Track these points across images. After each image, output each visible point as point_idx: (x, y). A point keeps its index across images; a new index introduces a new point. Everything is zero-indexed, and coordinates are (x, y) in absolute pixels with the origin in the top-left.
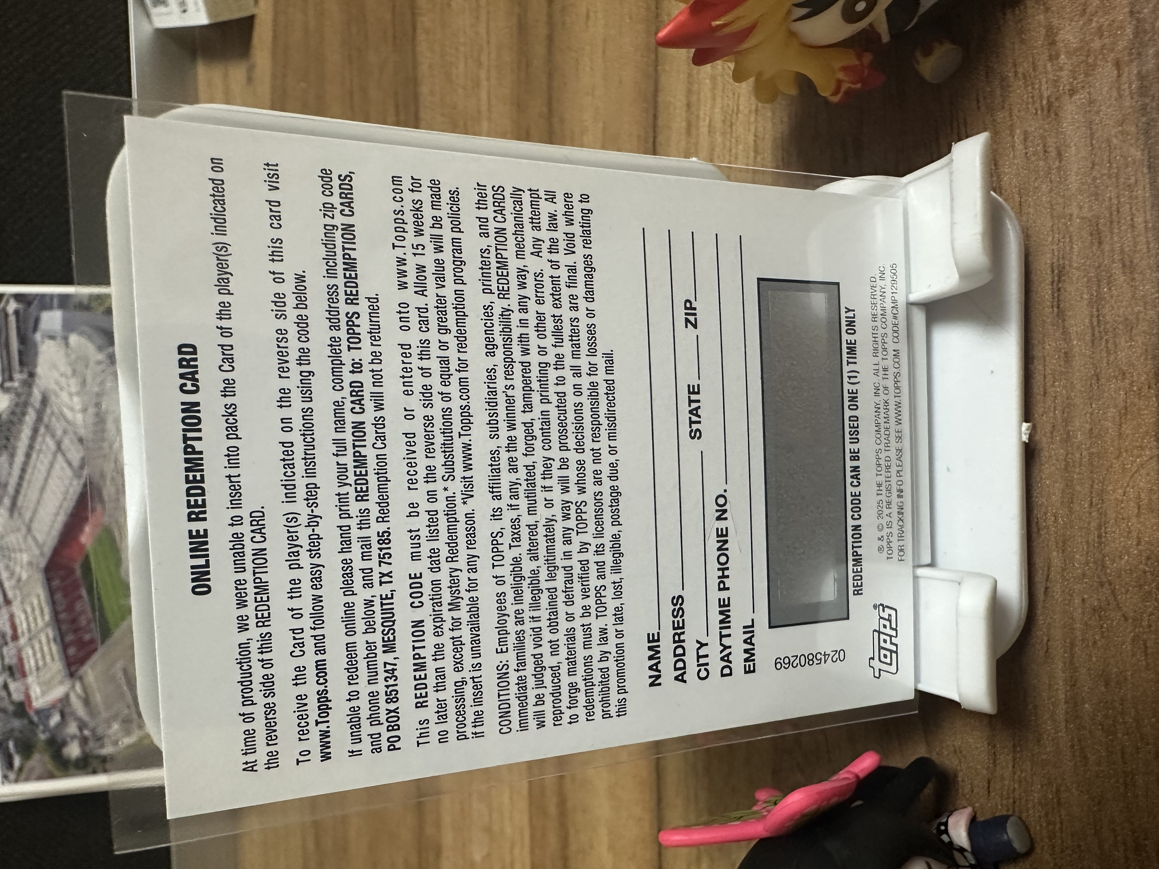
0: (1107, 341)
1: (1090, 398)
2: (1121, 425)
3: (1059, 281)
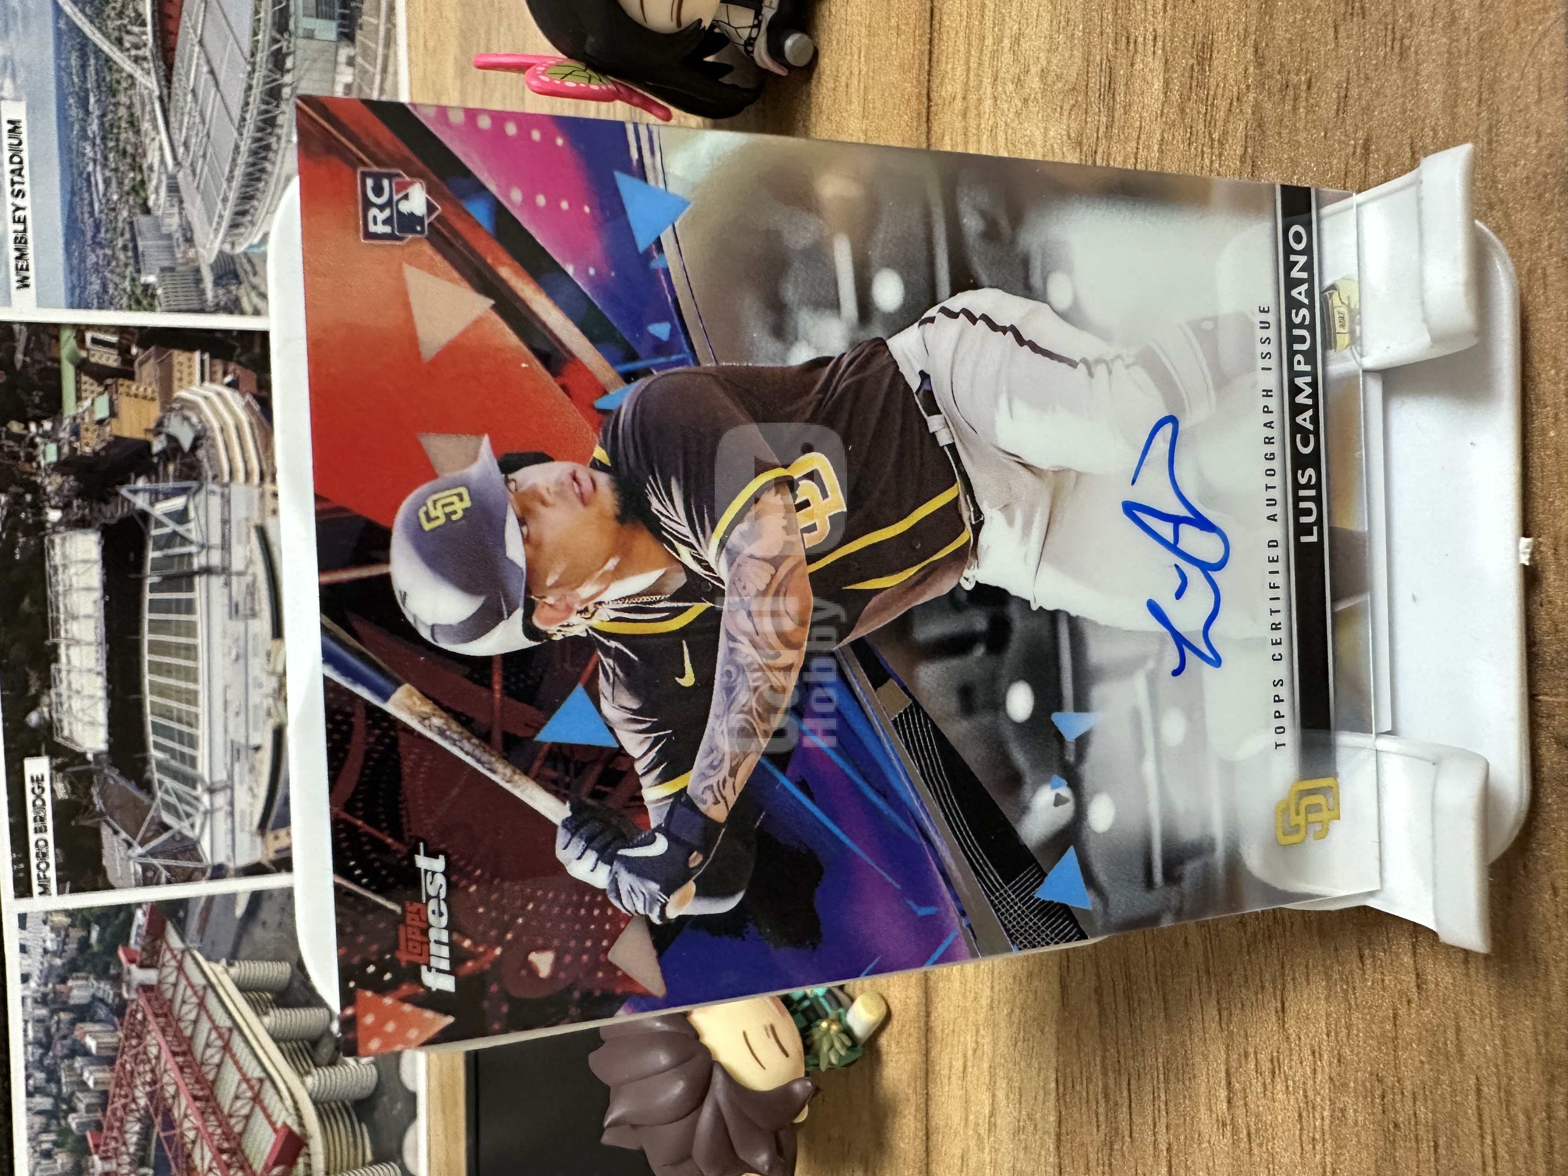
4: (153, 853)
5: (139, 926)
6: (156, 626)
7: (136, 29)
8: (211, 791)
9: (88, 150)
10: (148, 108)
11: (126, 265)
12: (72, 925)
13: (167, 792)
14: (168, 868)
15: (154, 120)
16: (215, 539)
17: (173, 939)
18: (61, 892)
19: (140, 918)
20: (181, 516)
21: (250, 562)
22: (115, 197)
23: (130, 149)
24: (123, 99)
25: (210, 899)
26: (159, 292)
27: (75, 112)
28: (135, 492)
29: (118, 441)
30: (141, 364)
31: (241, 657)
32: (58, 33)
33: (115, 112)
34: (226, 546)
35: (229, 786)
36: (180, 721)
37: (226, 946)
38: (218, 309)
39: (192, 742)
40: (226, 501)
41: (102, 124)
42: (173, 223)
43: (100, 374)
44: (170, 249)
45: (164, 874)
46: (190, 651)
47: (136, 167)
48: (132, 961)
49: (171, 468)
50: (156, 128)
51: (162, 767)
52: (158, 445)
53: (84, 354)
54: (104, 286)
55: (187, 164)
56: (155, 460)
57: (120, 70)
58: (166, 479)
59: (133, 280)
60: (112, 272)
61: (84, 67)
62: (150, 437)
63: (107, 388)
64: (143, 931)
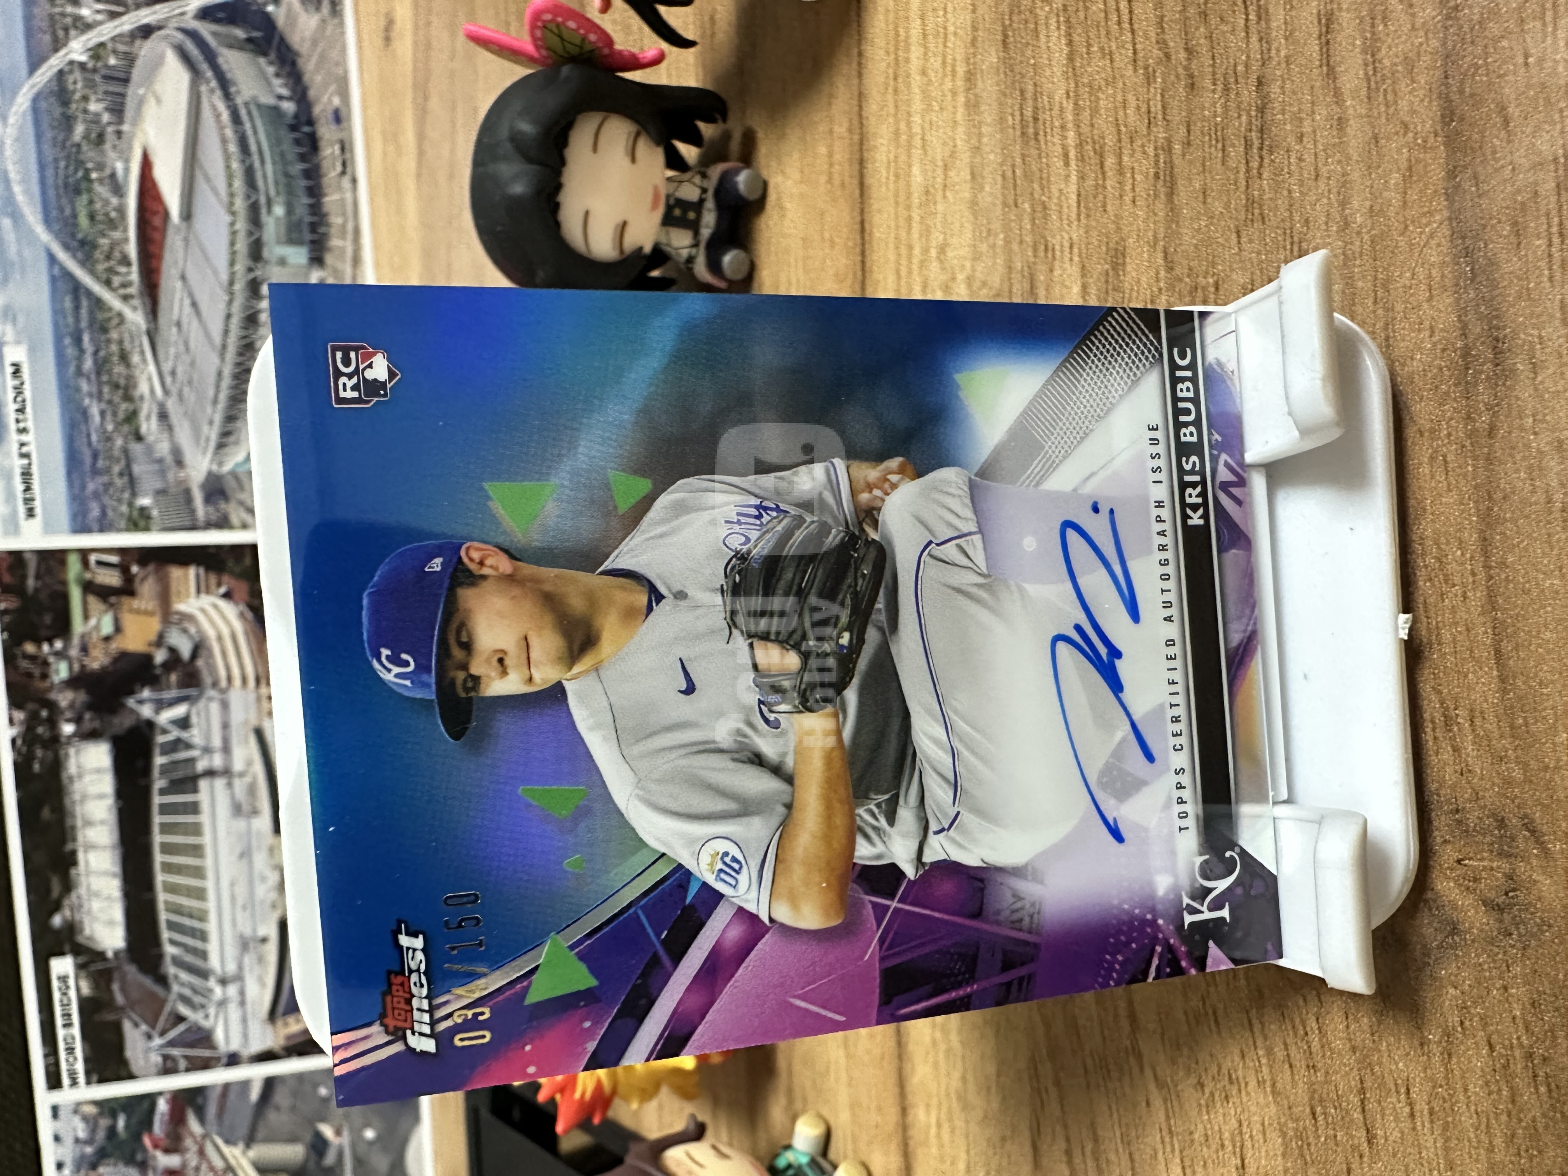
0: (1385, 90)
1: (1369, 167)
2: (1405, 193)
3: (1327, 32)
4: (172, 1044)
5: (163, 1114)
6: (166, 828)
7: (123, 269)
8: (223, 982)
9: (85, 386)
10: (137, 343)
11: (123, 491)
12: (101, 1114)
13: (182, 984)
14: (186, 1057)
15: (142, 353)
16: (217, 742)
17: (194, 1125)
18: (88, 1083)
19: (162, 1106)
20: (184, 723)
21: (249, 763)
22: (110, 427)
23: (122, 382)
24: (114, 335)
25: (227, 1087)
26: (155, 513)
27: (71, 351)
28: (141, 702)
29: (123, 656)
30: (143, 580)
31: (246, 854)
32: (53, 280)
33: (107, 347)
34: (226, 749)
35: (239, 978)
36: (191, 916)
37: (243, 1129)
38: (209, 525)
39: (203, 936)
40: (225, 706)
41: (95, 362)
42: (163, 448)
43: (104, 593)
44: (162, 473)
45: (182, 1064)
46: (197, 850)
47: (128, 397)
48: (156, 1146)
49: (173, 678)
50: (144, 361)
51: (178, 962)
52: (160, 657)
53: (88, 576)
54: (104, 513)
55: (174, 390)
56: (158, 671)
57: (110, 309)
58: (169, 687)
59: (130, 505)
60: (111, 497)
61: (77, 308)
62: (152, 650)
63: (112, 605)
64: (167, 1118)
